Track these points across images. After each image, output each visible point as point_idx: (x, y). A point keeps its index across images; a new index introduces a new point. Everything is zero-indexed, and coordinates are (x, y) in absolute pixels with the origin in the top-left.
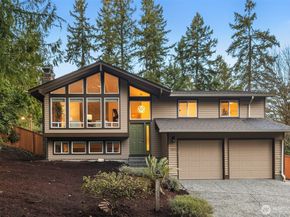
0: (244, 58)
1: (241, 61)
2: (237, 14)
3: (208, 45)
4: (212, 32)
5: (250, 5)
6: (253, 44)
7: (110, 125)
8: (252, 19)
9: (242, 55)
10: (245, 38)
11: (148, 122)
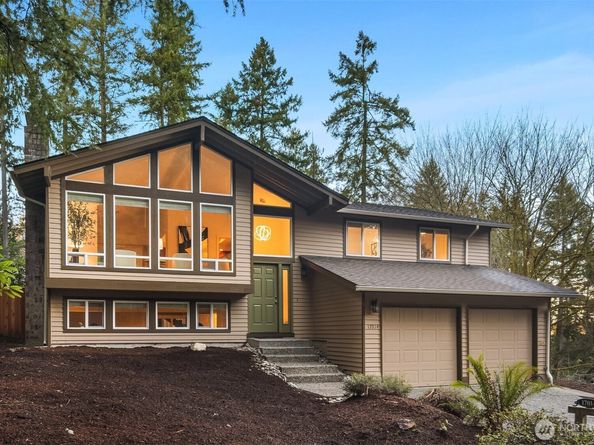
0: (352, 140)
1: (346, 146)
2: (343, 57)
3: (284, 106)
4: (290, 82)
5: (366, 45)
6: (369, 117)
7: (212, 265)
8: (370, 70)
9: (348, 135)
10: (358, 105)
11: (287, 264)
